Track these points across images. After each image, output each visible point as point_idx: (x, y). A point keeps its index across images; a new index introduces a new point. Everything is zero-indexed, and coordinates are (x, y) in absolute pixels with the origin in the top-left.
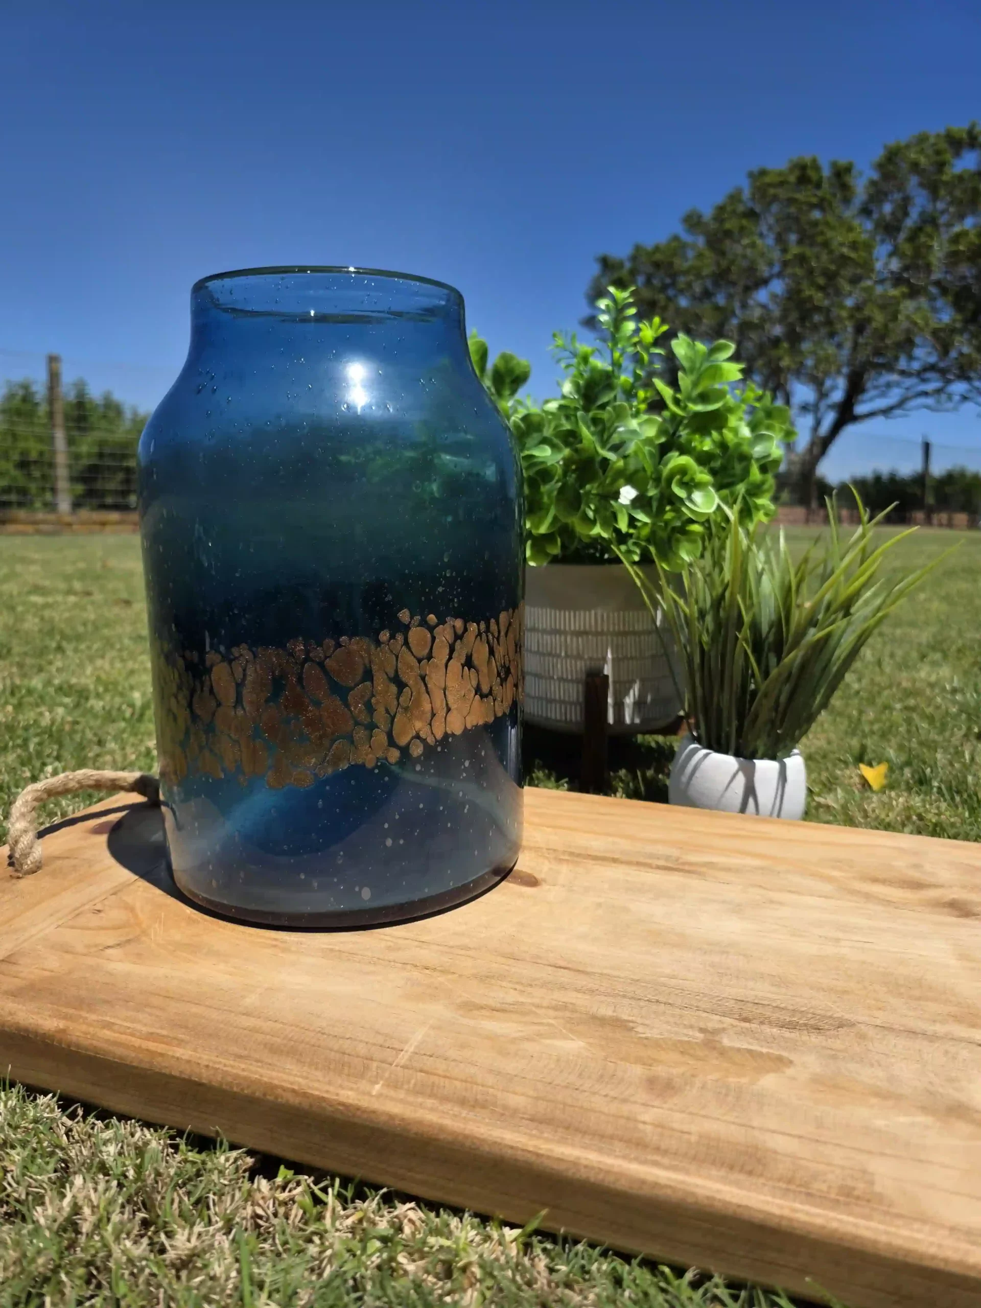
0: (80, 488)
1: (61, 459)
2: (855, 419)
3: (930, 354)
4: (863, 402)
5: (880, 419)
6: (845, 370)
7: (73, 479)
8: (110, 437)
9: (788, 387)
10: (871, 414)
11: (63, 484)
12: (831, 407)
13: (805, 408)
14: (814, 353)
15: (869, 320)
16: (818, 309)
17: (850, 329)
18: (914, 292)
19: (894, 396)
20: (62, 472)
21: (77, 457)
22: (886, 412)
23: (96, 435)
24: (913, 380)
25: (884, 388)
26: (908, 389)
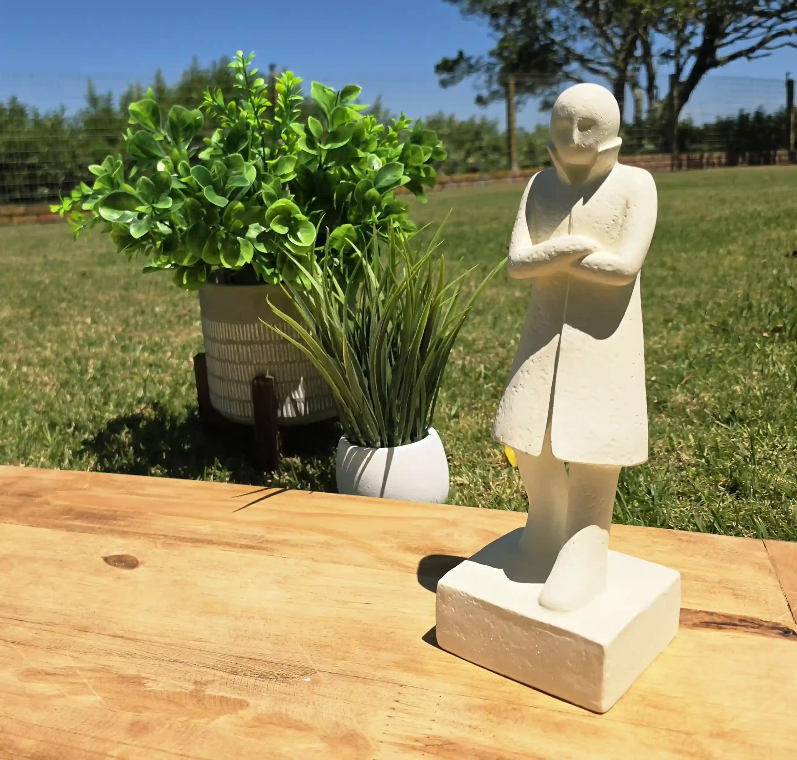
2: (715, 64)
4: (725, 45)
5: (743, 59)
6: (703, 16)
9: (648, 37)
10: (733, 57)
13: (666, 56)
19: (758, 35)
22: (748, 53)
24: (774, 20)
25: (745, 30)
26: (770, 28)
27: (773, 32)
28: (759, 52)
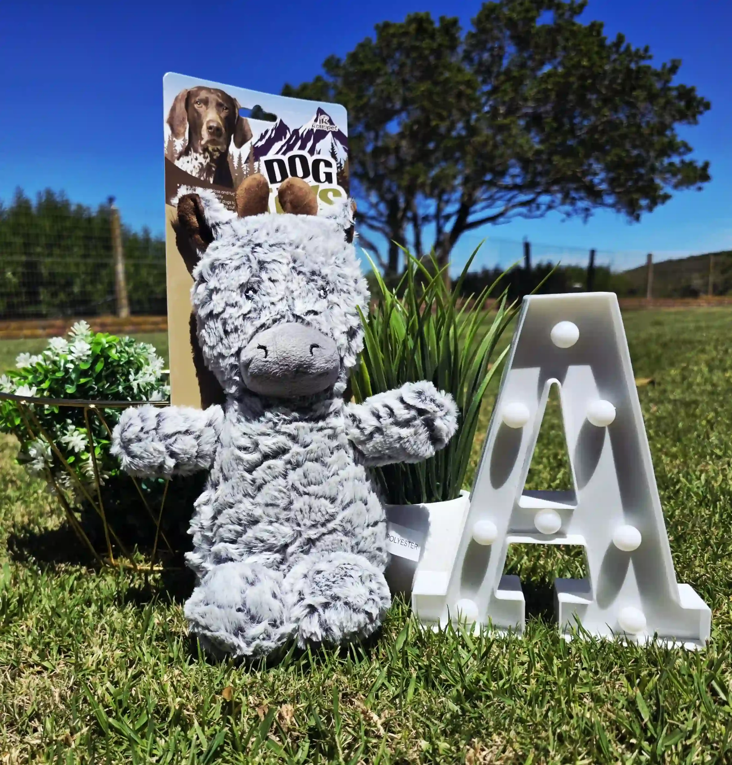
4: (475, 212)
10: (480, 222)
19: (499, 206)
22: (492, 219)
24: (514, 193)
26: (509, 200)
27: (510, 205)
28: (501, 219)
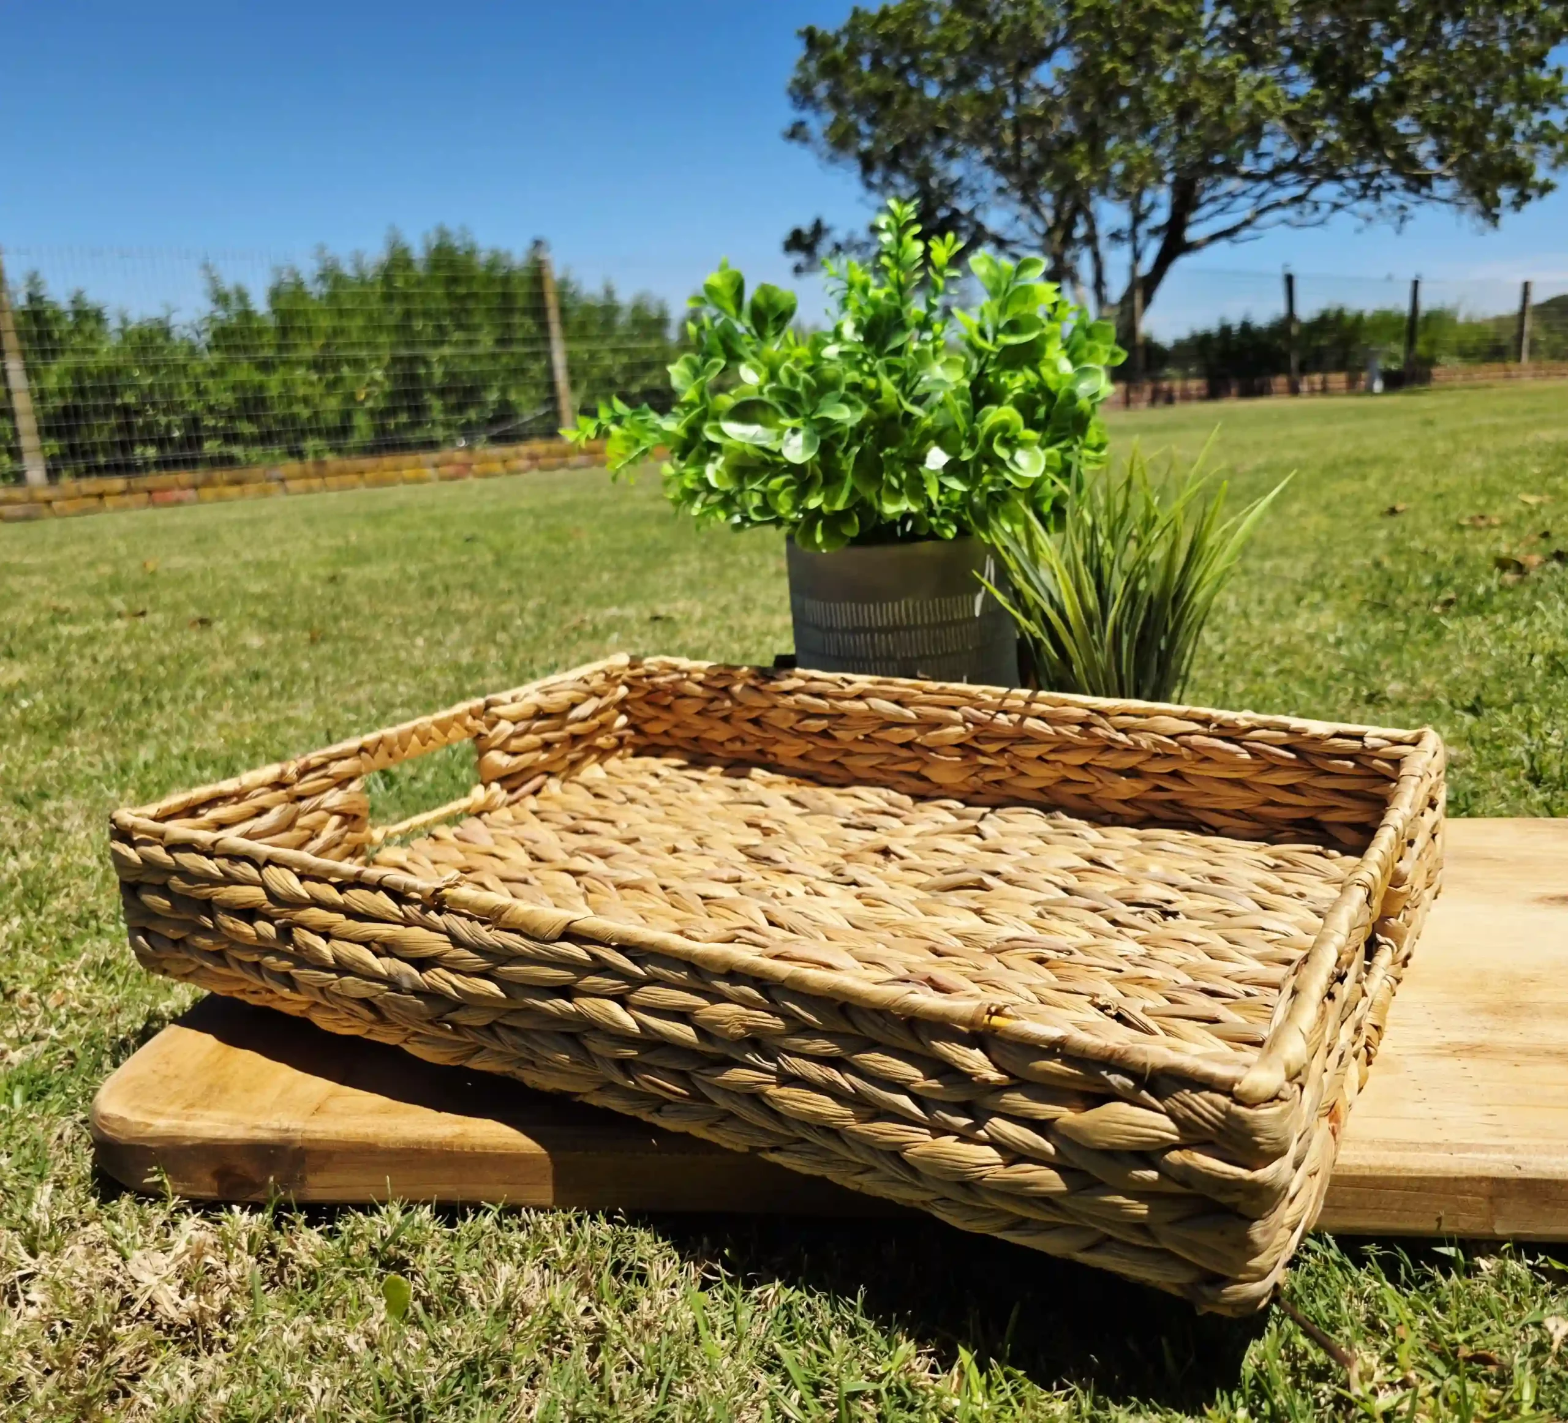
0: (54, 446)
1: (22, 403)
2: (1188, 248)
3: (1285, 146)
4: (1199, 221)
6: (1169, 178)
7: (46, 431)
8: (90, 361)
9: (1092, 208)
11: (29, 441)
12: (1154, 232)
13: (1116, 236)
14: (1123, 157)
15: (1196, 103)
16: (1124, 90)
17: (1171, 117)
18: (1256, 59)
19: (1243, 209)
20: (27, 423)
21: (41, 397)
22: (1232, 233)
23: (68, 361)
24: (1265, 185)
25: (1225, 200)
26: (1261, 197)
27: (1260, 206)
28: (1246, 233)
